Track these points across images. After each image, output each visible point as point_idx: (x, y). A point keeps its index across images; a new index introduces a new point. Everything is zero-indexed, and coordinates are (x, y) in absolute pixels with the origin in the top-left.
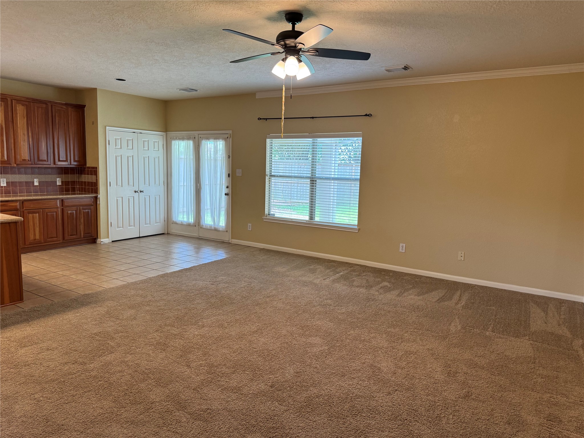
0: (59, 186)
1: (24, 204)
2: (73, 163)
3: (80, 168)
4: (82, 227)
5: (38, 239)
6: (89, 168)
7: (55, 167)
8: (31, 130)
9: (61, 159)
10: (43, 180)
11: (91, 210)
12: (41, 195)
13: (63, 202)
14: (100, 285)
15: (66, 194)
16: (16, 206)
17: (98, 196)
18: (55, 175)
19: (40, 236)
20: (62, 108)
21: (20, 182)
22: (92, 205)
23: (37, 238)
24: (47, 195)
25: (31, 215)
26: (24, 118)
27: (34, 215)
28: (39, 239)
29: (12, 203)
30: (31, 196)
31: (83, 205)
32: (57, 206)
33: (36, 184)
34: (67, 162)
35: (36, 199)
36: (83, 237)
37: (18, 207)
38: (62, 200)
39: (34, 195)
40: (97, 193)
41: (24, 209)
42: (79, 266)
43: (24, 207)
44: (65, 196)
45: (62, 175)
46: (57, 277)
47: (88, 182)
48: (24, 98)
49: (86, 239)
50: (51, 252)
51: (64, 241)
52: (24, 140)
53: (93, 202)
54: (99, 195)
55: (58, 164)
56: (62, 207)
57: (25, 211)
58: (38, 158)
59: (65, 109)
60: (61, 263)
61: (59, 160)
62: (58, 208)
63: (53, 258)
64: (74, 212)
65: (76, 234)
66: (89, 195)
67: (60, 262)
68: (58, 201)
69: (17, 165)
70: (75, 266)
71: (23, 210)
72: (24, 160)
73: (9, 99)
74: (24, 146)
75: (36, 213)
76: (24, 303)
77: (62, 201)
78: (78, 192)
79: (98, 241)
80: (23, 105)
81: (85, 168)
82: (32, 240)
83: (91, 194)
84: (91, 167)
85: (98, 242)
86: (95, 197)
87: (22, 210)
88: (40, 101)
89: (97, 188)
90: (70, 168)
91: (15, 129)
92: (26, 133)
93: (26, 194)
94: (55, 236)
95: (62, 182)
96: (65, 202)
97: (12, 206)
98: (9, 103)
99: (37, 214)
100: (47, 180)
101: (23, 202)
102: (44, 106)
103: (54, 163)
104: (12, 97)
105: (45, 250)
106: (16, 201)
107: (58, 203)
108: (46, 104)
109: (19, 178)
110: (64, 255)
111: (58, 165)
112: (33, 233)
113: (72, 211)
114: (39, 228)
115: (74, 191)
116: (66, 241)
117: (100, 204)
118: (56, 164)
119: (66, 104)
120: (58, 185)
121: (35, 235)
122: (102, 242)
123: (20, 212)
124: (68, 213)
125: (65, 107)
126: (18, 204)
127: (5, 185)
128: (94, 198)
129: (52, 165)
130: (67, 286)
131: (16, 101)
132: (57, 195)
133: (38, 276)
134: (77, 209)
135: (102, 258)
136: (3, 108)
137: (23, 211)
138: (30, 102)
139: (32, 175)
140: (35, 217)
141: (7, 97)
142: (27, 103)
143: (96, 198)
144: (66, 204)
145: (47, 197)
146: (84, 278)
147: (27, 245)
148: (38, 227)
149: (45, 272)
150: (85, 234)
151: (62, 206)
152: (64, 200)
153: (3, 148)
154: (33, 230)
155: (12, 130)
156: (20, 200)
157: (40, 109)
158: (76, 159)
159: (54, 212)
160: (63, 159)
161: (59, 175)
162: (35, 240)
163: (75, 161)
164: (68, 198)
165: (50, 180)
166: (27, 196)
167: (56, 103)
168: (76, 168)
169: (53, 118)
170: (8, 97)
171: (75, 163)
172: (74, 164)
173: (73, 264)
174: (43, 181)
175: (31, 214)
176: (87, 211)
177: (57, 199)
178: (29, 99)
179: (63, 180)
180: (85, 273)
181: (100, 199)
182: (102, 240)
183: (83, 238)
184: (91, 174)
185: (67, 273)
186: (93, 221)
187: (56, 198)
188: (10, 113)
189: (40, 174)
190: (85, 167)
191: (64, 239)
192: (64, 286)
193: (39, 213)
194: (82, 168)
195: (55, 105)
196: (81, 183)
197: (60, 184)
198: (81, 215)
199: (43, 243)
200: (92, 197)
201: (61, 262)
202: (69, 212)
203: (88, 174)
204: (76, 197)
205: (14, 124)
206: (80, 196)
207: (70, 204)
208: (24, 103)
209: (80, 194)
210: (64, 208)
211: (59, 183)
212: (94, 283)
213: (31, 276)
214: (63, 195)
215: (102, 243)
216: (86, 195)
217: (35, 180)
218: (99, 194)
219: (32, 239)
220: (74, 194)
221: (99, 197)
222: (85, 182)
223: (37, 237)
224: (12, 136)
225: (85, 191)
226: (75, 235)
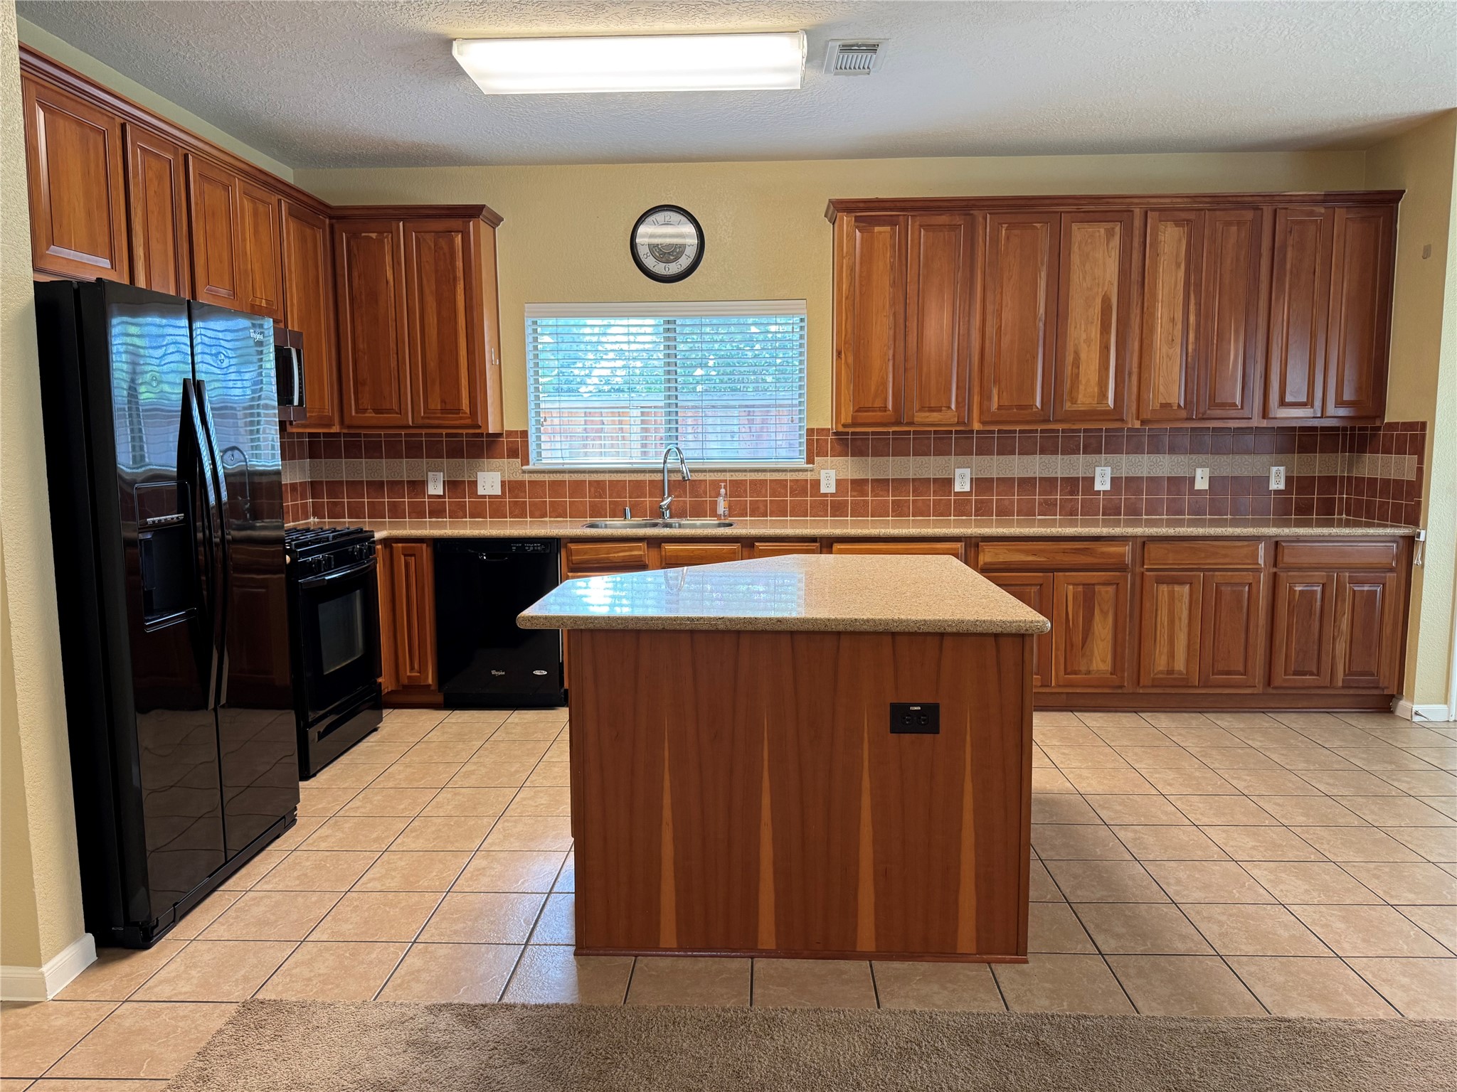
0: (1277, 492)
1: (1146, 549)
2: (1331, 410)
3: (1360, 429)
4: (1341, 647)
5: (1180, 673)
6: (1393, 426)
7: (1265, 425)
8: (1195, 304)
9: (1289, 399)
10: (1226, 471)
11: (1384, 585)
12: (1213, 523)
13: (1280, 550)
14: (1369, 977)
15: (1299, 524)
16: (1123, 555)
17: (1419, 535)
18: (1268, 456)
19: (1188, 661)
20: (1311, 213)
21: (1151, 480)
22: (1391, 570)
23: (1176, 668)
24: (1234, 523)
25: (1164, 589)
26: (1178, 265)
27: (1177, 588)
28: (1185, 672)
29: (1112, 546)
30: (1180, 523)
31: (1351, 568)
32: (1258, 564)
33: (1202, 484)
34: (1312, 406)
35: (1186, 534)
36: (1340, 684)
37: (1128, 559)
38: (1277, 543)
39: (1192, 523)
40: (1416, 523)
41: (1145, 567)
42: (1301, 819)
43: (1146, 561)
44: (1286, 531)
45: (1290, 455)
46: (1199, 854)
47: (1386, 482)
48: (1185, 200)
49: (1352, 692)
50: (1218, 723)
51: (1271, 691)
52: (1173, 340)
53: (1398, 558)
54: (1423, 533)
55: (1278, 416)
56: (1275, 570)
57: (1148, 573)
58: (1213, 397)
59: (1321, 215)
60: (1234, 782)
61: (1283, 403)
62: (1258, 570)
63: (1214, 752)
64: (1315, 588)
65: (1315, 671)
66: (1381, 531)
67: (1233, 778)
68: (1262, 546)
69: (1143, 422)
70: (1283, 817)
71: (1142, 570)
72: (1166, 406)
73: (1137, 211)
74: (1170, 359)
75: (1182, 583)
76: (1025, 966)
77: (1276, 546)
78: (1344, 516)
79: (1403, 706)
80: (1178, 223)
81: (1379, 428)
82: (1161, 672)
83: (1392, 526)
84: (1404, 424)
85: (1399, 712)
86: (1409, 537)
87: (1138, 570)
88: (1238, 203)
89: (1419, 503)
90: (1323, 429)
91: (1146, 305)
92: (1179, 316)
93: (1165, 517)
94: (1241, 668)
95: (1289, 480)
96: (1286, 551)
97: (1110, 555)
98: (1137, 223)
99: (1187, 587)
100: (1236, 474)
101: (1146, 541)
102: (1249, 215)
103: (1265, 414)
104: (1148, 203)
105: (1201, 710)
106: (1122, 539)
107: (1261, 552)
108: (1256, 209)
109: (1151, 466)
110: (1256, 744)
111: (1275, 418)
112: (1165, 650)
113: (1312, 584)
114: (1189, 634)
115: (1327, 513)
116: (1274, 692)
117: (1423, 566)
118: (1271, 416)
119: (1329, 199)
120: (1274, 491)
121: (1172, 655)
122: (1416, 714)
123: (1133, 575)
124: (1292, 591)
125: (1323, 211)
126: (1127, 549)
127: (1107, 487)
128: (1401, 541)
129: (1257, 422)
130: (1221, 924)
131: (1157, 214)
132: (1266, 524)
133: (1135, 832)
134: (1330, 578)
135: (1407, 800)
136: (1118, 242)
137: (1143, 573)
138: (1202, 210)
139: (1192, 456)
140: (1176, 594)
141: (1132, 204)
142: (1192, 216)
143: (1410, 543)
144: (1287, 559)
145: (1223, 530)
146: (1307, 898)
147: (1144, 687)
148: (1185, 630)
149: (1166, 813)
150: (1348, 675)
151: (1275, 565)
152: (1284, 544)
153: (1107, 369)
154: (1166, 637)
155: (1138, 311)
156: (1135, 537)
157: (1234, 229)
158: (1347, 397)
159: (1243, 584)
160: (1295, 397)
161: (1280, 456)
162: (1170, 672)
163: (1340, 403)
164: (1298, 539)
165: (1246, 474)
166: (1170, 523)
167: (1291, 200)
168: (1345, 429)
169: (1276, 253)
170: (1137, 204)
171: (1342, 412)
172: (1336, 414)
173: (1280, 800)
174: (1225, 474)
175: (1165, 586)
176: (1368, 591)
177: (1258, 538)
178: (1198, 200)
179: (1293, 472)
180: (1315, 867)
181: (1427, 546)
182: (1416, 708)
183: (1343, 687)
184: (1401, 451)
185: (1242, 844)
186: (1387, 630)
187: (1254, 536)
188: (1136, 256)
189: (1217, 451)
190: (1378, 424)
191: (1269, 682)
192: (1209, 919)
193: (1191, 584)
194: (1365, 429)
195: (1286, 209)
196: (1358, 484)
197: (1282, 486)
198: (1344, 600)
199: (1195, 687)
200: (1394, 539)
201: (1239, 778)
202: (1298, 588)
203: (1387, 451)
204: (1330, 535)
205: (1146, 290)
206: (1346, 531)
207: (1306, 560)
208: (1184, 215)
209: (1348, 524)
210: (1282, 574)
211: (1277, 481)
212: (1346, 949)
213: (1112, 819)
214: (1287, 524)
215: (1416, 719)
216: (1371, 531)
217: (1199, 472)
218: (1425, 528)
219: (1161, 668)
220: (1329, 524)
221: (1422, 538)
222: (1373, 481)
223: (1180, 665)
224: (1137, 331)
225: (1370, 515)
226: (1312, 674)
